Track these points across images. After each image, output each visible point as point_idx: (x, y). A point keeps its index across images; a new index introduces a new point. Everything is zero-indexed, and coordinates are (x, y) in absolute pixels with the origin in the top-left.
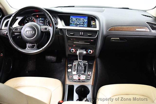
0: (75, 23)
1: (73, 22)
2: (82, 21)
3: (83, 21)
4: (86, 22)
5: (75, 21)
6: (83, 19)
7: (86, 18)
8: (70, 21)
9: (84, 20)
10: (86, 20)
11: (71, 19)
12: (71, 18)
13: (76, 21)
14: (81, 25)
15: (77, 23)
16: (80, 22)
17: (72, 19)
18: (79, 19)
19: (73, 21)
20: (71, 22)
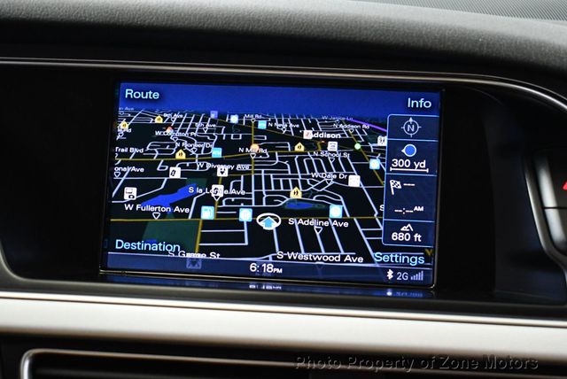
0: (208, 213)
1: (174, 185)
2: (330, 177)
3: (355, 181)
4: (404, 198)
5: (211, 178)
6: (345, 144)
7: (411, 126)
8: (121, 172)
9: (375, 164)
10: (409, 150)
11: (130, 140)
12: (124, 127)
13: (223, 171)
14: (323, 257)
15: (245, 215)
16: (296, 194)
17: (142, 134)
18: (272, 133)
19: (176, 173)
20: (131, 193)
